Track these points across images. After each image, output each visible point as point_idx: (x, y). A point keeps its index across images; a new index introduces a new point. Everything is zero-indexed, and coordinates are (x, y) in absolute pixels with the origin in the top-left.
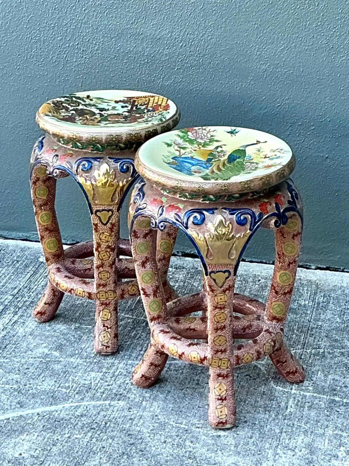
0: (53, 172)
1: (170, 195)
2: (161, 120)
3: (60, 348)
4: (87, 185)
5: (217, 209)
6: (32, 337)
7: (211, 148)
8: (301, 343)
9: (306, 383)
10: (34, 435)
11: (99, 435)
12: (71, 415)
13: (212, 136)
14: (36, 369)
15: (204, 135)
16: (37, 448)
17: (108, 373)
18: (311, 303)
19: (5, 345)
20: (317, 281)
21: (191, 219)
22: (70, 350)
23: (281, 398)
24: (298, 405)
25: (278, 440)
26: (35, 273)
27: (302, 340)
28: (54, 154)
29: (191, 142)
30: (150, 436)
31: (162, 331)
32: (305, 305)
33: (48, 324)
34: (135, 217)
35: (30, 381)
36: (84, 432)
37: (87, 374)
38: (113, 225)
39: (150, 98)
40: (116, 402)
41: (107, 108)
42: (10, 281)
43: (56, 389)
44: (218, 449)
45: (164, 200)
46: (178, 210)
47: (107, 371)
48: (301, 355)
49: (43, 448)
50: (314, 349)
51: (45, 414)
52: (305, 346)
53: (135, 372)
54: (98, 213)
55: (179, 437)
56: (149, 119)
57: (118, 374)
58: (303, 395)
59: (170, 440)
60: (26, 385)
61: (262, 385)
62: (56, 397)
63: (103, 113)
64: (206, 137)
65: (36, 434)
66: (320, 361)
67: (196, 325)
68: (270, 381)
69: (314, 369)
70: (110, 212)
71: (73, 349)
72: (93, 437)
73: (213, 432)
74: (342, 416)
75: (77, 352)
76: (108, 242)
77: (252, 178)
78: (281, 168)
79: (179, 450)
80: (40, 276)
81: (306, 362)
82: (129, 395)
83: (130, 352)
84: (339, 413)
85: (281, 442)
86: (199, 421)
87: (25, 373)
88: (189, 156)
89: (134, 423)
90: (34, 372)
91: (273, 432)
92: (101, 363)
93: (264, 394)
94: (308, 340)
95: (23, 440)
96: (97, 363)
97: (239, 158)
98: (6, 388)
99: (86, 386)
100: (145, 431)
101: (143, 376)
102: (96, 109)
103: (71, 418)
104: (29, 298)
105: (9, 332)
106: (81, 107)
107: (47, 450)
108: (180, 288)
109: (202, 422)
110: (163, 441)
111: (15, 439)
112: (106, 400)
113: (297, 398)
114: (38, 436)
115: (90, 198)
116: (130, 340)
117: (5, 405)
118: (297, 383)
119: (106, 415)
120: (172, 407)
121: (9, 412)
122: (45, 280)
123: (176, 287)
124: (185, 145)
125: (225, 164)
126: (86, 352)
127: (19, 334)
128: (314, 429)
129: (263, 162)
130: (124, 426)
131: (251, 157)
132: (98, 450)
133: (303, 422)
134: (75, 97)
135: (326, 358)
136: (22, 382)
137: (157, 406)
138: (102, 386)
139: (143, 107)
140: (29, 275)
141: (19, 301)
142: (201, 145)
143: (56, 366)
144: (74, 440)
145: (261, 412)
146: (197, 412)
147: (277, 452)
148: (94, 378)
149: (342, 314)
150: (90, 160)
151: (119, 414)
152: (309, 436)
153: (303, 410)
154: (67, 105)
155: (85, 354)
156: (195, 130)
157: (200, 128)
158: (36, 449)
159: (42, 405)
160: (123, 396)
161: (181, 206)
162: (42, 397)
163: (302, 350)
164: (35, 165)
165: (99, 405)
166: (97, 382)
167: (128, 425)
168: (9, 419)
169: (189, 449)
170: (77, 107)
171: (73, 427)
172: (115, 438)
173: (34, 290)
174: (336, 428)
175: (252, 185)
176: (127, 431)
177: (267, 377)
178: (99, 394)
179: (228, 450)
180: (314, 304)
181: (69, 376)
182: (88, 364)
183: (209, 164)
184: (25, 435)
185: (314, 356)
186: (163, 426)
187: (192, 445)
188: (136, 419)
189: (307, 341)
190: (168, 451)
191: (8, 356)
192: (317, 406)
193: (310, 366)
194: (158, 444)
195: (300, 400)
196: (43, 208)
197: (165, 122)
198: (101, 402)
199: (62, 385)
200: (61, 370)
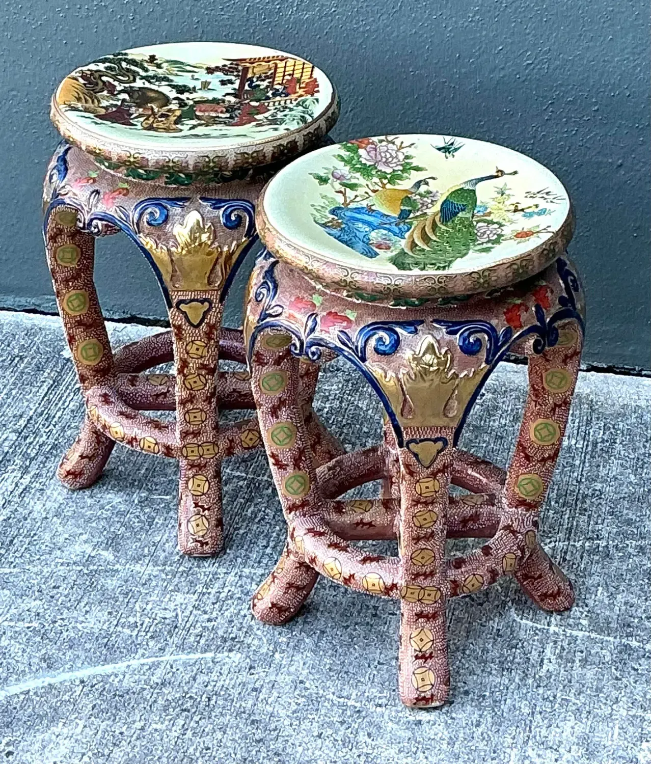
0: (90, 224)
1: (328, 291)
2: (303, 119)
3: (113, 542)
4: (160, 253)
5: (422, 322)
6: (59, 521)
7: (406, 184)
8: (565, 527)
9: (576, 611)
10: (77, 724)
11: (197, 722)
12: (143, 682)
13: (407, 157)
14: (72, 588)
15: (391, 156)
16: (83, 751)
17: (207, 595)
18: (582, 442)
19: (9, 539)
20: (591, 396)
21: (372, 342)
22: (132, 547)
23: (531, 642)
24: (561, 657)
25: (528, 729)
26: (56, 383)
27: (566, 521)
28: (92, 190)
29: (366, 170)
30: (291, 725)
31: (310, 530)
32: (570, 447)
33: (87, 493)
34: (259, 329)
35: (62, 614)
36: (170, 717)
37: (168, 596)
38: (212, 327)
39: (278, 62)
40: (226, 654)
41: (191, 84)
42: (9, 400)
43: (111, 630)
44: (418, 748)
45: (317, 300)
46: (345, 324)
47: (205, 590)
48: (566, 553)
49: (96, 751)
50: (588, 539)
51: (95, 682)
52: (572, 535)
53: (259, 597)
54: (183, 307)
55: (345, 726)
56: (280, 115)
57: (227, 596)
58: (571, 636)
59: (330, 732)
60: (56, 622)
61: (495, 616)
62: (113, 645)
63: (184, 96)
64: (395, 160)
65: (81, 723)
66: (600, 565)
67: (375, 516)
68: (510, 608)
69: (589, 582)
70: (206, 304)
71: (138, 544)
72: (186, 727)
73: (407, 715)
74: (644, 679)
75: (146, 550)
76: (202, 357)
77: (494, 264)
78: (549, 240)
79: (347, 753)
80: (67, 388)
81: (574, 567)
82: (249, 640)
83: (246, 550)
84: (638, 674)
85: (533, 733)
86: (380, 693)
87: (52, 597)
88: (364, 204)
89: (261, 697)
90: (69, 594)
91: (518, 712)
92: (192, 574)
93: (498, 635)
94: (577, 521)
95: (57, 736)
96: (185, 575)
97: (463, 210)
98: (17, 629)
99: (167, 621)
100: (282, 713)
101: (274, 605)
102: (170, 88)
103: (144, 689)
104: (48, 438)
105: (16, 510)
106: (139, 84)
107: (103, 755)
108: (333, 414)
109: (386, 693)
110: (316, 734)
111: (42, 733)
112: (206, 651)
113: (560, 643)
114: (85, 726)
115: (166, 277)
116: (245, 524)
117: (19, 664)
118: (560, 612)
119: (208, 682)
120: (331, 664)
121: (27, 678)
122: (76, 397)
123: (326, 410)
124: (355, 178)
125: (437, 226)
126: (164, 551)
127: (35, 515)
128: (592, 705)
129: (511, 222)
130: (244, 705)
131: (487, 208)
132: (198, 754)
133: (573, 691)
134: (125, 60)
135: (611, 559)
136: (47, 617)
137: (302, 663)
138: (197, 621)
139: (264, 84)
140: (45, 388)
141: (31, 443)
142: (386, 178)
143: (109, 581)
144: (151, 733)
145: (494, 672)
146: (375, 673)
147: (527, 754)
148: (181, 604)
149: (638, 466)
150: (164, 203)
151: (231, 679)
152: (584, 720)
153: (572, 667)
154: (111, 80)
155: (163, 555)
156: (373, 143)
157: (383, 138)
158: (83, 754)
159: (89, 664)
160: (238, 642)
161: (351, 315)
162: (88, 646)
163: (567, 543)
164: (53, 206)
165: (193, 661)
166: (187, 613)
167: (251, 702)
168: (29, 691)
169: (365, 751)
170: (132, 85)
171: (148, 708)
172: (228, 729)
173: (56, 419)
174: (632, 703)
175: (493, 279)
176: (250, 715)
177: (503, 598)
178: (192, 639)
179: (436, 750)
180: (587, 446)
181: (135, 602)
182: (169, 577)
183: (405, 223)
184: (61, 724)
185: (589, 556)
186: (315, 701)
187: (369, 741)
188: (264, 690)
189: (575, 523)
190: (327, 754)
191: (17, 560)
192: (597, 660)
193: (582, 577)
194: (306, 739)
195: (566, 646)
196: (70, 283)
197: (312, 123)
198: (198, 655)
199: (122, 620)
200: (120, 589)
